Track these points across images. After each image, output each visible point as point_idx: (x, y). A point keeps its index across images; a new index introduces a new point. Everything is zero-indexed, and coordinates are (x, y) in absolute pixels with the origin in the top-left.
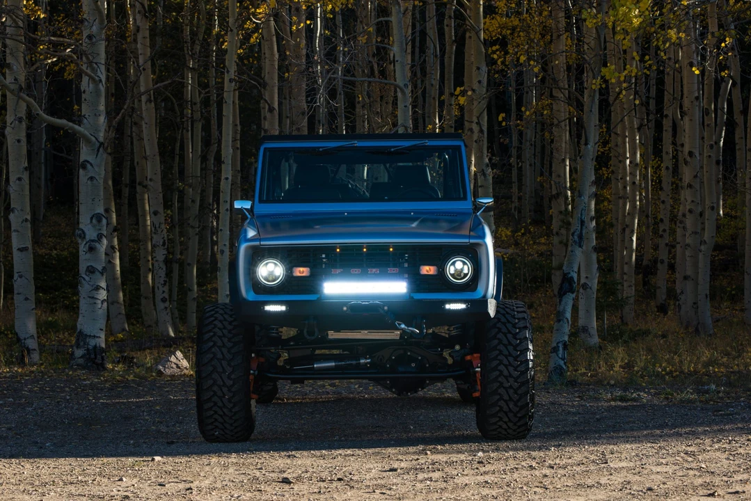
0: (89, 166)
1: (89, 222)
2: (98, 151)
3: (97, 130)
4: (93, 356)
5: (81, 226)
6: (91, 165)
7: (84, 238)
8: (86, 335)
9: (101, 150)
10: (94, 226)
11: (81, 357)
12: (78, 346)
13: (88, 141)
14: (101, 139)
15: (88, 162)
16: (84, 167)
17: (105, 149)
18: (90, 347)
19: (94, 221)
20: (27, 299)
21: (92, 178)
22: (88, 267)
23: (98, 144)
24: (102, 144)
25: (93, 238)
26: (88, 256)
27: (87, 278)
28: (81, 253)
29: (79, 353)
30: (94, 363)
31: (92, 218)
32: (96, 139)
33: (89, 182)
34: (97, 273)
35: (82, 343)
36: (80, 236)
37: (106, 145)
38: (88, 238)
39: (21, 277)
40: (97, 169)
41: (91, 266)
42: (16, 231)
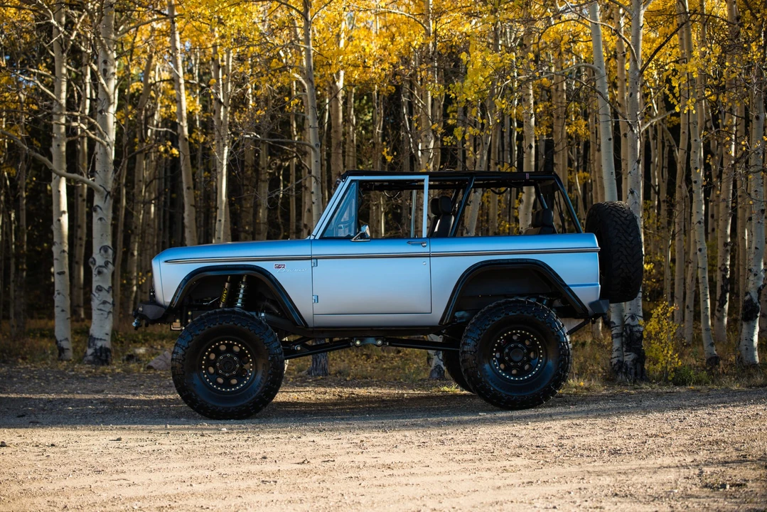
0: (98, 209)
1: (98, 252)
2: (106, 198)
3: (106, 182)
4: (99, 354)
5: (94, 256)
6: (101, 209)
7: (95, 264)
8: (95, 338)
9: (108, 197)
10: (102, 255)
11: (91, 355)
12: (89, 347)
13: (98, 191)
14: (109, 189)
15: (98, 206)
16: (95, 211)
17: (111, 197)
18: (98, 347)
19: (102, 251)
20: (63, 311)
21: (101, 219)
22: (97, 287)
23: (106, 193)
24: (109, 193)
25: (101, 264)
26: (98, 278)
27: (97, 295)
28: (94, 276)
29: (90, 351)
30: (100, 359)
31: (100, 250)
32: (105, 189)
33: (99, 222)
34: (104, 291)
35: (92, 345)
36: (92, 263)
37: (111, 193)
38: (97, 264)
39: (59, 294)
40: (105, 212)
41: (99, 286)
42: (57, 259)
